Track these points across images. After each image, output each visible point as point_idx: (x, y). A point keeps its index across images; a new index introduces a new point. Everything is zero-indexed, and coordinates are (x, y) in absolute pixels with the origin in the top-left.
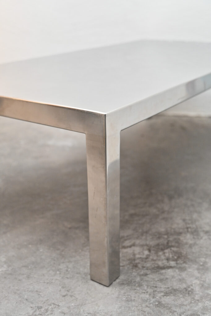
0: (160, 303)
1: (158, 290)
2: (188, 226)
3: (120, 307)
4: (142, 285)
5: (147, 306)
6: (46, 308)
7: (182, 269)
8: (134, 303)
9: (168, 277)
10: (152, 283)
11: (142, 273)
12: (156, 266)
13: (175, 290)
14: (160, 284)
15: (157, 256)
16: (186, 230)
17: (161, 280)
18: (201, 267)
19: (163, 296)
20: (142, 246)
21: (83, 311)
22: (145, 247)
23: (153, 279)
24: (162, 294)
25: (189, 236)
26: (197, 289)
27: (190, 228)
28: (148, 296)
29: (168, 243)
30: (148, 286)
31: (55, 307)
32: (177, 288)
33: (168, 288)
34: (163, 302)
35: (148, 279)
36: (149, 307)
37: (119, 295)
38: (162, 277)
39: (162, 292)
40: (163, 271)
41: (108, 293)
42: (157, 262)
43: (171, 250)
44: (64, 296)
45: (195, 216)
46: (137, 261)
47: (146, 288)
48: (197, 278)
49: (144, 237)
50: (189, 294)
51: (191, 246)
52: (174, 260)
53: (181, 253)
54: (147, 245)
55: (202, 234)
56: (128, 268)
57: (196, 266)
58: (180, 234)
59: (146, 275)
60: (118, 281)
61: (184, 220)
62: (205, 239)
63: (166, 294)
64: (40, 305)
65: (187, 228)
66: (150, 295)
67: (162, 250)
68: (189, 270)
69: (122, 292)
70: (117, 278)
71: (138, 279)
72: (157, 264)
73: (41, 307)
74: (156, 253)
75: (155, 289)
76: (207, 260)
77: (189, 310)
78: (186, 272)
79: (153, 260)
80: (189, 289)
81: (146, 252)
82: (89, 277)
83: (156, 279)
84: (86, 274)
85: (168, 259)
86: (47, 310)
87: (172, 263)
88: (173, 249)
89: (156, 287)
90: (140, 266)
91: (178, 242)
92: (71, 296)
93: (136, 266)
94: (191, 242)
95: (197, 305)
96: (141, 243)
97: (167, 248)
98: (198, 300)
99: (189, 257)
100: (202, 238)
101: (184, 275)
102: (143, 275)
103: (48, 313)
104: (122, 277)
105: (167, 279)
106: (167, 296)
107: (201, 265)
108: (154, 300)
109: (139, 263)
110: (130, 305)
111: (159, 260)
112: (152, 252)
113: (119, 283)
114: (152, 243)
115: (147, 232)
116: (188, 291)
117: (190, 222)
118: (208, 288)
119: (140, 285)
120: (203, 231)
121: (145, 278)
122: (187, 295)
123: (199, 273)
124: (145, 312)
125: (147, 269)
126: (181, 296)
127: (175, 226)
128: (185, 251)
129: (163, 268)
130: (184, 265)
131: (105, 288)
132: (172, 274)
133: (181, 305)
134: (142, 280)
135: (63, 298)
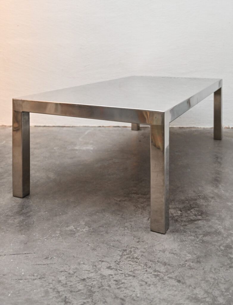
0: (203, 241)
1: (198, 233)
2: (199, 195)
3: (179, 246)
4: (186, 232)
5: (196, 243)
6: (130, 250)
7: (208, 220)
8: (186, 242)
9: (201, 225)
10: (192, 229)
11: (183, 224)
12: (190, 219)
13: (209, 233)
14: (197, 230)
15: (188, 214)
16: (199, 197)
17: (197, 228)
18: (219, 218)
19: (203, 237)
20: (174, 208)
21: (156, 250)
22: (177, 209)
23: (192, 227)
24: (202, 236)
25: (202, 200)
26: (222, 231)
27: (200, 196)
28: (193, 238)
29: (190, 205)
30: (190, 232)
31: (135, 249)
32: (210, 231)
33: (204, 232)
34: (205, 240)
35: (188, 228)
36: (197, 244)
37: (174, 238)
38: (197, 226)
39: (201, 234)
40: (196, 222)
41: (167, 238)
42: (189, 217)
43: (194, 209)
44: (138, 242)
45: (200, 188)
46: (176, 218)
47: (190, 233)
48: (219, 225)
49: (173, 203)
50: (219, 234)
51: (206, 206)
52: (199, 215)
53: (202, 211)
54: (177, 208)
55: (210, 199)
56: (172, 222)
57: (215, 218)
58: (196, 200)
59: (186, 225)
60: (169, 230)
61: (194, 191)
62: (213, 202)
63: (205, 235)
64: (125, 249)
65: (199, 196)
66: (194, 237)
67: (189, 210)
68: (213, 220)
69: (176, 236)
70: (168, 229)
71: (182, 228)
72: (190, 218)
73: (126, 250)
74: (186, 212)
75: (196, 233)
76: (221, 214)
77: (223, 243)
78: (211, 222)
79: (186, 216)
80: (218, 231)
81: (179, 212)
82: (149, 229)
83: (194, 227)
84: (146, 228)
85: (195, 215)
86: (131, 251)
87: (200, 217)
88: (195, 209)
89: (196, 232)
90: (179, 220)
91: (196, 204)
92: (143, 242)
93: (176, 221)
94: (206, 204)
95: (227, 240)
96: (173, 207)
97: (192, 209)
98: (226, 237)
99: (208, 213)
100: (211, 201)
101: (210, 223)
102: (184, 226)
103: (132, 253)
104: (171, 228)
105: (200, 226)
106: (206, 236)
107: (218, 217)
108: (198, 239)
109: (178, 219)
110: (184, 244)
111: (190, 216)
112: (183, 211)
113: (170, 231)
114: (181, 206)
115: (173, 200)
116: (217, 233)
117: (199, 192)
118: (229, 230)
119: (185, 232)
120: (210, 197)
121: (186, 227)
122: (218, 235)
123: (219, 221)
124: (196, 247)
125: (185, 222)
126: (214, 236)
127: (190, 195)
128: (204, 209)
129: (195, 220)
130: (207, 218)
131: (163, 235)
132: (202, 223)
133: (217, 241)
134: (185, 228)
135: (138, 243)
